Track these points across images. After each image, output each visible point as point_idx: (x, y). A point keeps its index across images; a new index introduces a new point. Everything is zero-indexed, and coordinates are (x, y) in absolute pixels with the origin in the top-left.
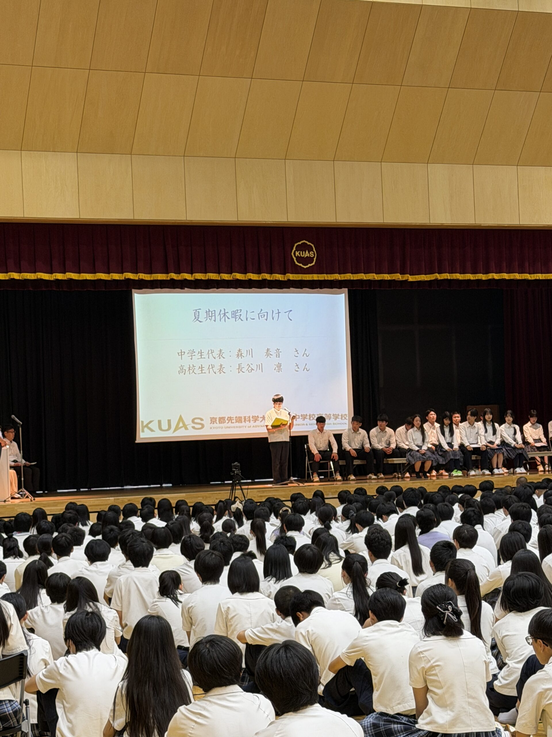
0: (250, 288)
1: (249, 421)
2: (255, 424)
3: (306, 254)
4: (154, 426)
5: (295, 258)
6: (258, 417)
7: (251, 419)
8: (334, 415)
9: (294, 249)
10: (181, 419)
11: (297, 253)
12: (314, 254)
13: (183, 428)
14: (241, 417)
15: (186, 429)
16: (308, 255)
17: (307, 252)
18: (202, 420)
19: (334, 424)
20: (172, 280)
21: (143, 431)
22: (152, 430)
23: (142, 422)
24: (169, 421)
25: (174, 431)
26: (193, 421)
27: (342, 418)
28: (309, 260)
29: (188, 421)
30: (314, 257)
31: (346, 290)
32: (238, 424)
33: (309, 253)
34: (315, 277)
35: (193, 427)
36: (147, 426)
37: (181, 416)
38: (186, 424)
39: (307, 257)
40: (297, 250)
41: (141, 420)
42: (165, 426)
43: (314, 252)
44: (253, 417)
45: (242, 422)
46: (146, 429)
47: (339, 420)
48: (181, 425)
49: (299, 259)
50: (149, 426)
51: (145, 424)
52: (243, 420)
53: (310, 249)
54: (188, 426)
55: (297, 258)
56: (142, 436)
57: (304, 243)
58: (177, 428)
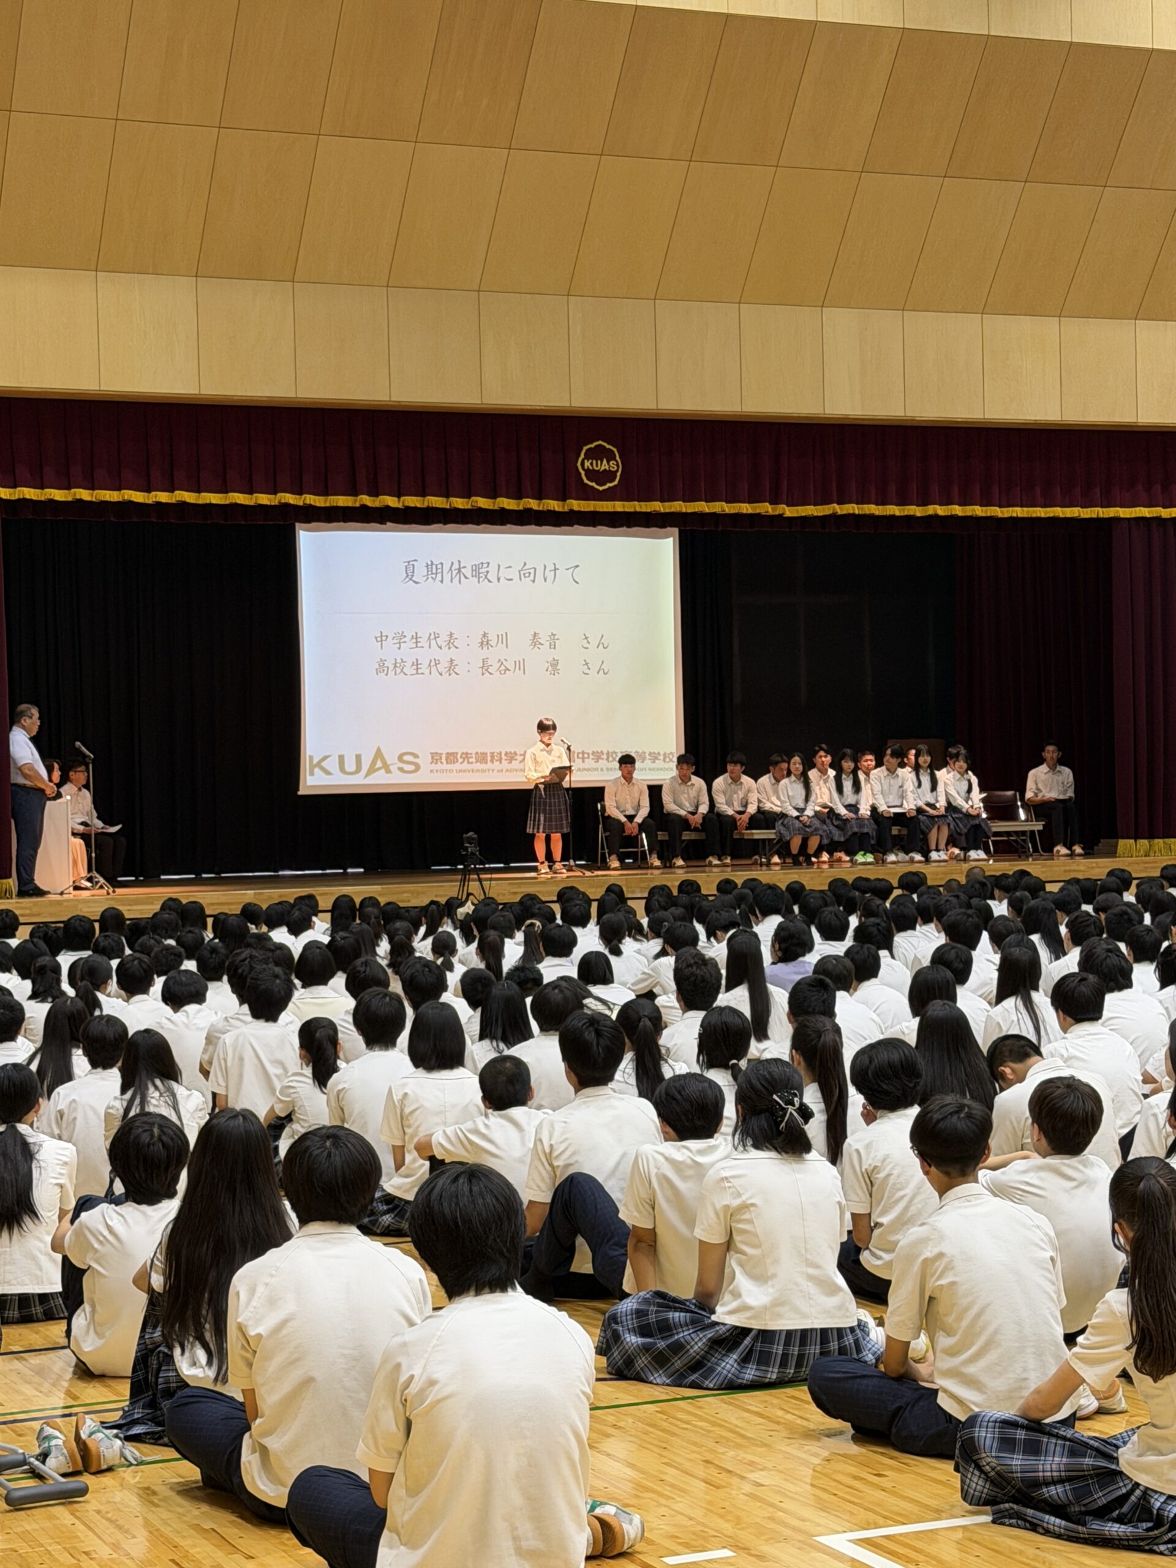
0: (503, 523)
1: (500, 760)
2: (509, 766)
3: (604, 466)
4: (332, 764)
5: (583, 473)
6: (515, 753)
7: (503, 757)
8: (650, 754)
9: (582, 456)
10: (379, 754)
11: (587, 464)
12: (618, 465)
13: (383, 771)
14: (484, 754)
15: (388, 771)
16: (607, 467)
17: (605, 462)
18: (416, 756)
19: (650, 769)
20: (364, 507)
21: (312, 774)
22: (328, 773)
23: (311, 758)
24: (358, 758)
25: (367, 776)
26: (400, 758)
27: (664, 760)
28: (609, 475)
29: (391, 758)
30: (617, 471)
31: (676, 530)
32: (479, 766)
33: (608, 462)
34: (619, 506)
35: (401, 769)
36: (319, 765)
37: (379, 750)
38: (389, 763)
39: (605, 470)
40: (587, 457)
41: (308, 754)
42: (350, 766)
43: (617, 462)
44: (506, 754)
45: (486, 763)
46: (317, 770)
47: (659, 764)
48: (379, 764)
49: (592, 474)
50: (324, 764)
51: (315, 761)
52: (489, 759)
53: (610, 457)
54: (391, 767)
55: (587, 471)
56: (309, 783)
57: (600, 445)
58: (372, 770)
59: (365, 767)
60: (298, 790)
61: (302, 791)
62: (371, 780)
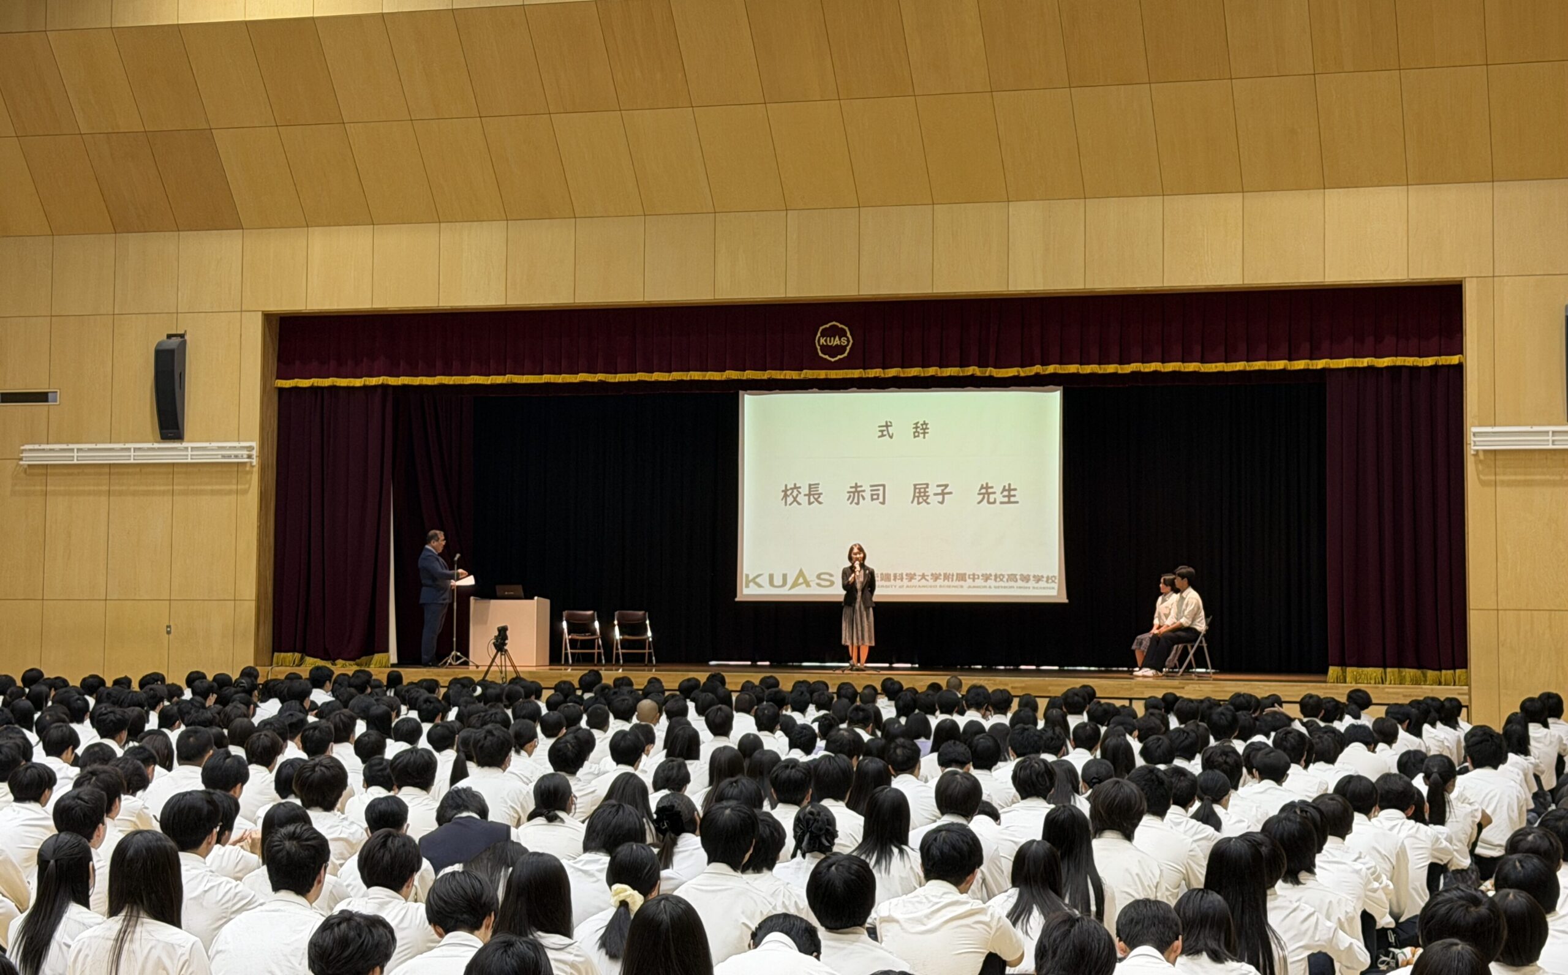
3: (836, 341)
4: (764, 580)
5: (818, 348)
8: (1034, 576)
9: (819, 334)
10: (801, 574)
11: (822, 341)
12: (848, 341)
13: (804, 585)
15: (808, 585)
16: (839, 343)
17: (837, 338)
18: (831, 575)
19: (1034, 588)
21: (747, 586)
22: (760, 586)
23: (747, 576)
24: (785, 577)
25: (790, 589)
26: (819, 577)
27: (1047, 582)
28: (840, 349)
29: (811, 577)
30: (848, 345)
31: (1061, 388)
33: (840, 339)
35: (819, 585)
36: (754, 580)
37: (801, 571)
38: (809, 579)
39: (837, 345)
40: (822, 335)
41: (745, 572)
42: (778, 581)
43: (848, 338)
44: (907, 575)
46: (751, 584)
47: (1042, 584)
48: (801, 580)
49: (826, 349)
50: (757, 580)
51: (751, 578)
52: (892, 578)
53: (842, 334)
54: (811, 583)
55: (822, 347)
56: (746, 591)
57: (834, 325)
58: (795, 584)
59: (790, 582)
60: (735, 596)
61: (739, 598)
62: (794, 591)
